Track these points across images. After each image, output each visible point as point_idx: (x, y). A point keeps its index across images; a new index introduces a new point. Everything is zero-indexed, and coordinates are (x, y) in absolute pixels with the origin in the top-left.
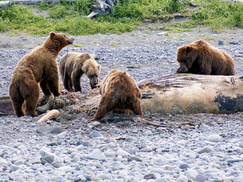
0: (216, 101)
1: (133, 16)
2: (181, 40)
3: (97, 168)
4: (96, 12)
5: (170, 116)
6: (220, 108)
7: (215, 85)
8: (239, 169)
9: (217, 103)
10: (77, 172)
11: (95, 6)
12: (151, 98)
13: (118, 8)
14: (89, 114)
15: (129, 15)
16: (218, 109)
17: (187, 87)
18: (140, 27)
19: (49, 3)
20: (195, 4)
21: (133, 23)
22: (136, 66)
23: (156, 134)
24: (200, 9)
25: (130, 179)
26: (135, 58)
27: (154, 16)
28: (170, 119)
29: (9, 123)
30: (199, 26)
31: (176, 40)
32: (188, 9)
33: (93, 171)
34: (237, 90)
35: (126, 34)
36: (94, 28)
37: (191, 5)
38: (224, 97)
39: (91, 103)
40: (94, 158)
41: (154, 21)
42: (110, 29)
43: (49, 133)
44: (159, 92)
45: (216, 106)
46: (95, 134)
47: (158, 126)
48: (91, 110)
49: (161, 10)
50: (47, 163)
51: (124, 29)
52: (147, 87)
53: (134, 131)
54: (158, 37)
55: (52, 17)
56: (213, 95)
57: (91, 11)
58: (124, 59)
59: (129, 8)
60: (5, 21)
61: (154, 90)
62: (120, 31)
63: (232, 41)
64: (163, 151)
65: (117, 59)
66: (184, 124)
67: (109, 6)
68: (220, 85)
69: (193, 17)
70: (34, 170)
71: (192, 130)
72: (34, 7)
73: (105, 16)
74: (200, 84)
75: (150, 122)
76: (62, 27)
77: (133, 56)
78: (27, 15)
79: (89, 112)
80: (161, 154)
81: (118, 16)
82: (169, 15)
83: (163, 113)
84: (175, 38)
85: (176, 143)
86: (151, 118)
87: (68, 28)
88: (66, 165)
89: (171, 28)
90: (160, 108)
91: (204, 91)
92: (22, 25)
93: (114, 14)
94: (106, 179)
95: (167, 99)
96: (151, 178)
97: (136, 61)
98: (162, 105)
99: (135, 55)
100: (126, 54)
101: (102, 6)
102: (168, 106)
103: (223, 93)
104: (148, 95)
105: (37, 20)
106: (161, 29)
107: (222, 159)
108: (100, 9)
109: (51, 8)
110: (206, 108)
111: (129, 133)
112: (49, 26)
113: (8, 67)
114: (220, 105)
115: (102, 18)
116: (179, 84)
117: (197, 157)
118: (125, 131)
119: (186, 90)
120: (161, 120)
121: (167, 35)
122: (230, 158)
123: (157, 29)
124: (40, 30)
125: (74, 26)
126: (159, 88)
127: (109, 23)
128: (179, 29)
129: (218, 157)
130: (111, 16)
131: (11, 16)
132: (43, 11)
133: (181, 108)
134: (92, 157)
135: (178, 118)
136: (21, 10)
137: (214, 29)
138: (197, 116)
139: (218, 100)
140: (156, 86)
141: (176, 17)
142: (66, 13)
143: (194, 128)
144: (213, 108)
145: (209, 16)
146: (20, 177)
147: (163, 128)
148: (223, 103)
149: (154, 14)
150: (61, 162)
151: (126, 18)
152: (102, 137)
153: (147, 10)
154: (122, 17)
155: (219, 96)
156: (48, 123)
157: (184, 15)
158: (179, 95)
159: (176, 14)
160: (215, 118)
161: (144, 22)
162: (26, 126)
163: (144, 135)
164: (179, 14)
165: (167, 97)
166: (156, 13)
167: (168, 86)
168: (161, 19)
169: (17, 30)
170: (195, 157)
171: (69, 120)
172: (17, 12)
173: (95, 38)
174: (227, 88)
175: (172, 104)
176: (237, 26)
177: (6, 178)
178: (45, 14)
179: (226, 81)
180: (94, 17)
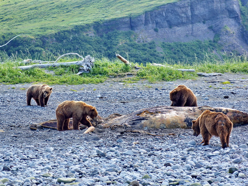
0: (185, 121)
1: (103, 74)
2: (134, 88)
3: (133, 160)
4: (81, 71)
5: (160, 130)
6: (187, 125)
7: (184, 112)
8: (216, 160)
9: (186, 122)
10: (123, 162)
11: (81, 68)
12: (147, 119)
13: (94, 69)
14: (112, 129)
15: (100, 74)
16: (186, 126)
17: (168, 113)
18: (108, 80)
19: (54, 67)
20: (138, 67)
21: (103, 78)
22: (125, 101)
23: (155, 140)
24: (141, 70)
25: (156, 166)
26: (124, 97)
27: (115, 74)
28: (161, 132)
29: (67, 134)
30: (141, 80)
31: (130, 87)
32: (134, 70)
33: (131, 161)
34: (196, 115)
35: (100, 84)
36: (81, 80)
37: (135, 68)
38: (189, 119)
39: (111, 122)
40: (128, 154)
41: (115, 77)
42: (91, 81)
43: (92, 140)
44: (152, 116)
45: (185, 124)
46: (120, 140)
47: (155, 136)
48: (113, 127)
49: (119, 71)
50: (102, 157)
51: (99, 81)
52: (145, 113)
53: (142, 139)
54: (119, 86)
55: (56, 75)
56: (184, 118)
57: (79, 71)
58: (118, 98)
59: (101, 69)
60: (30, 77)
61: (149, 115)
62: (97, 82)
63: (163, 88)
64: (166, 150)
65: (113, 98)
66: (170, 135)
67: (89, 68)
68: (187, 112)
69: (138, 75)
70: (97, 160)
71: (175, 138)
72: (45, 69)
73: (86, 74)
74: (175, 112)
75: (150, 134)
76: (63, 80)
77: (122, 96)
78: (42, 74)
79: (111, 128)
80: (165, 152)
81: (94, 74)
82: (124, 74)
83: (155, 129)
84: (130, 86)
85: (171, 145)
86: (149, 131)
87: (67, 80)
88: (114, 158)
89: (126, 81)
90: (153, 125)
91: (178, 115)
92: (40, 79)
93: (92, 73)
94: (142, 166)
95: (157, 120)
96: (168, 166)
97: (125, 99)
98: (154, 124)
99: (123, 95)
100: (118, 95)
101: (85, 68)
102: (157, 124)
103: (189, 117)
104: (145, 118)
105: (48, 76)
106: (120, 81)
107: (203, 155)
108: (84, 70)
109: (55, 70)
110: (180, 125)
111: (139, 140)
112: (56, 80)
113: (52, 102)
114: (187, 124)
115: (85, 75)
116: (163, 111)
117: (188, 153)
118: (137, 139)
119: (167, 115)
120: (156, 133)
121: (124, 85)
122: (208, 154)
123: (117, 82)
124: (51, 82)
125: (70, 80)
126: (152, 114)
127: (90, 78)
128: (130, 81)
129: (201, 153)
130: (90, 74)
131: (34, 74)
132: (51, 71)
133: (165, 125)
134: (127, 154)
135: (165, 131)
136: (38, 71)
137: (150, 81)
138: (176, 130)
139: (186, 120)
140: (150, 112)
141: (128, 75)
142: (64, 72)
143: (176, 137)
144: (184, 125)
145: (147, 74)
146: (90, 165)
147: (159, 137)
148: (189, 122)
149: (115, 73)
150: (110, 156)
151: (99, 75)
152: (124, 142)
153: (111, 71)
154: (96, 75)
155: (187, 119)
156: (90, 134)
157: (132, 73)
158: (164, 118)
159: (128, 73)
160: (186, 131)
161: (110, 77)
162: (77, 136)
163: (148, 141)
164: (130, 73)
165: (157, 119)
166: (117, 72)
167: (157, 112)
168: (119, 76)
169: (37, 82)
170: (187, 153)
171: (100, 132)
172: (36, 72)
173: (83, 86)
174: (191, 114)
175: (160, 123)
176: (163, 80)
177: (83, 165)
178: (52, 73)
179: (190, 110)
180: (81, 74)
